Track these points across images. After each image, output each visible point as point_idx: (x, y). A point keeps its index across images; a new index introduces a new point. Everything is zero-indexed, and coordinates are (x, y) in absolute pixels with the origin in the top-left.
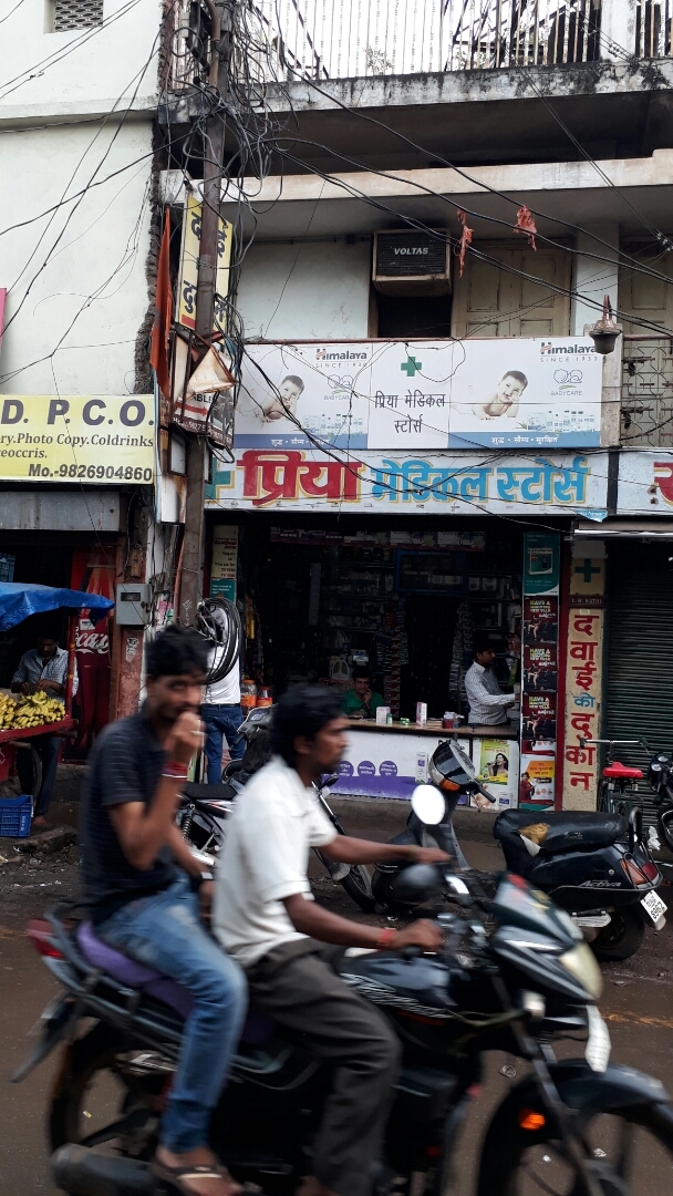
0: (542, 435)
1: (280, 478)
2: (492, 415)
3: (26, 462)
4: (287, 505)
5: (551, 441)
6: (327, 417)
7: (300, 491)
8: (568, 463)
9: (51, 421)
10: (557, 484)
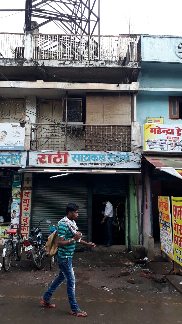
0: (10, 147)
5: (12, 148)
8: (17, 154)
10: (14, 159)
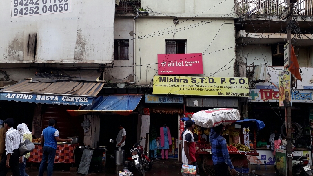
1: (268, 95)
2: (312, 83)
3: (217, 92)
4: (270, 101)
6: (277, 82)
7: (273, 98)
9: (222, 83)
